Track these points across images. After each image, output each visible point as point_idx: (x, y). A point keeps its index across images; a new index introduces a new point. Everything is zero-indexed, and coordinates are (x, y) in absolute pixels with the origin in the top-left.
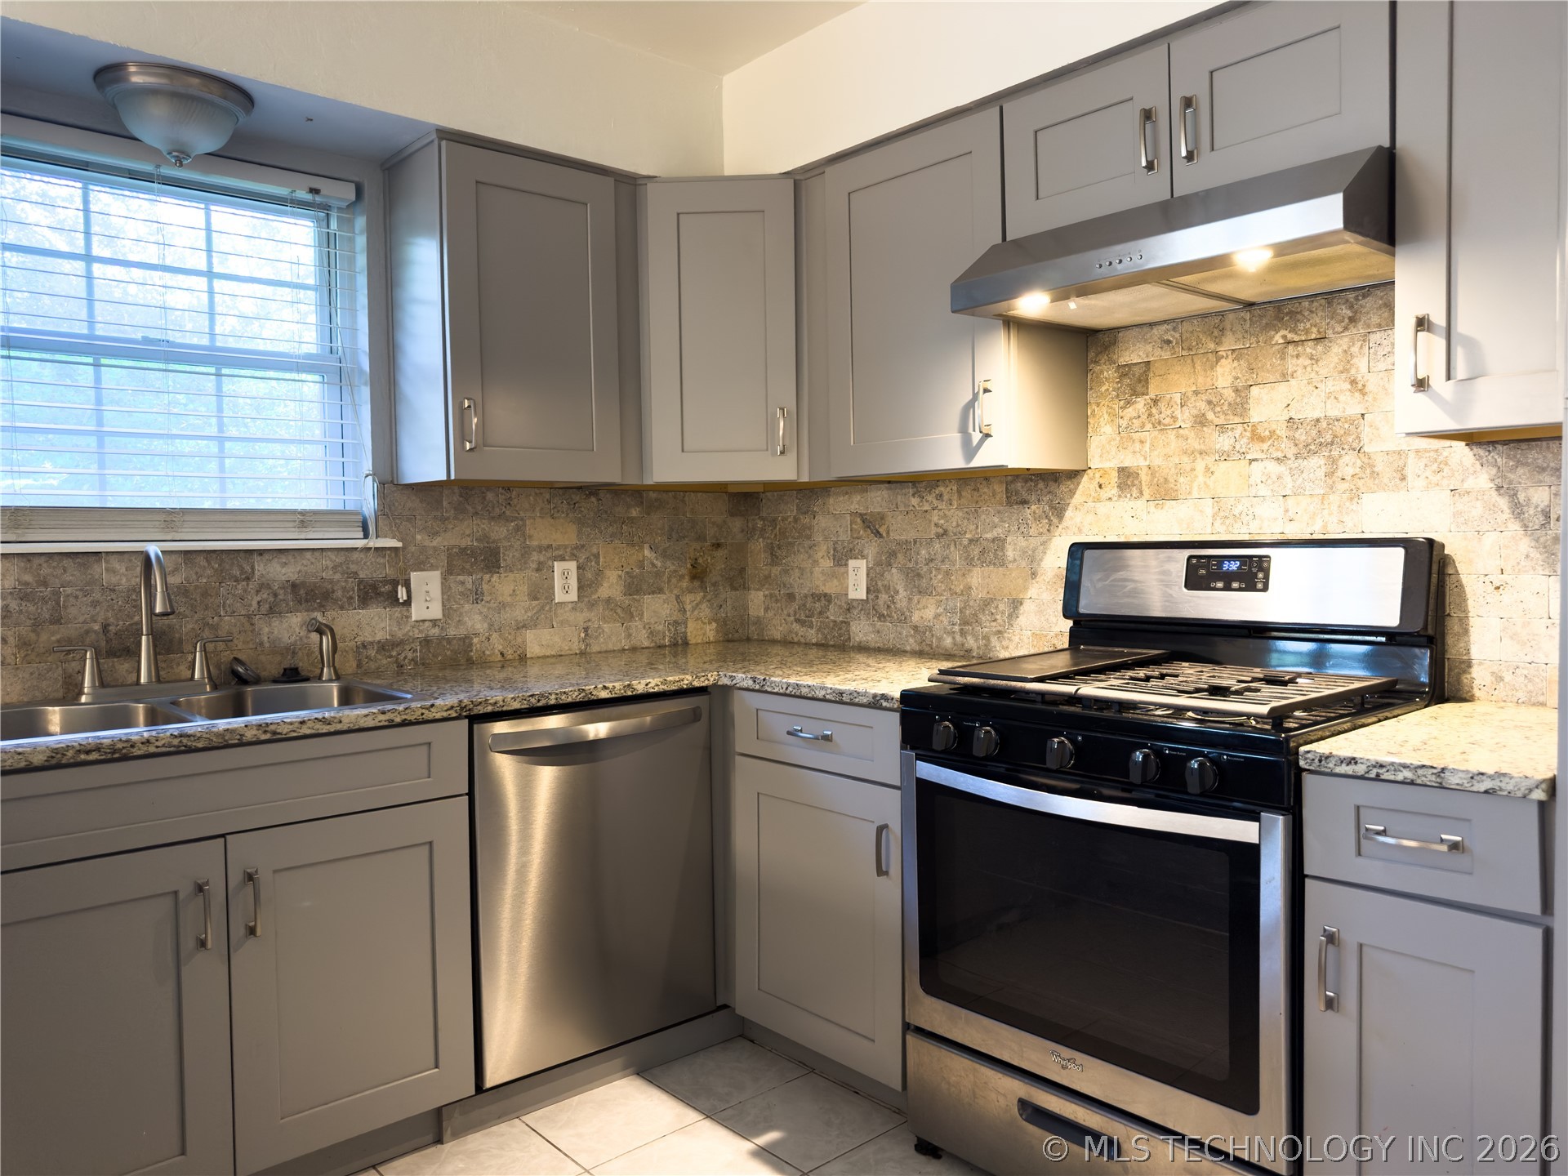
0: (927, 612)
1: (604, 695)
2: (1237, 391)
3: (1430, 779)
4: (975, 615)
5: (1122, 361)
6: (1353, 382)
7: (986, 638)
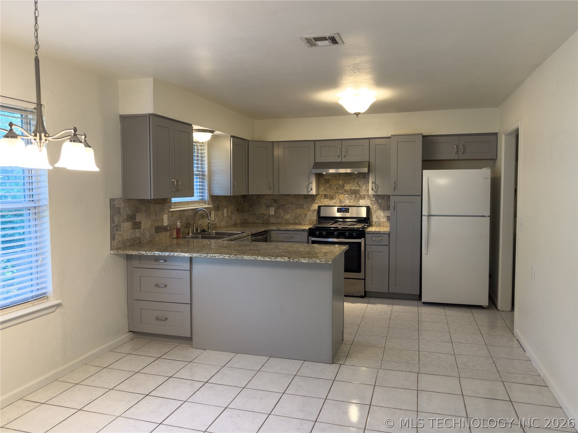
0: (288, 216)
1: (260, 231)
2: (343, 184)
3: (379, 233)
4: (298, 217)
5: (325, 178)
6: (359, 185)
7: (300, 221)
